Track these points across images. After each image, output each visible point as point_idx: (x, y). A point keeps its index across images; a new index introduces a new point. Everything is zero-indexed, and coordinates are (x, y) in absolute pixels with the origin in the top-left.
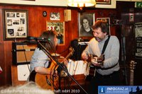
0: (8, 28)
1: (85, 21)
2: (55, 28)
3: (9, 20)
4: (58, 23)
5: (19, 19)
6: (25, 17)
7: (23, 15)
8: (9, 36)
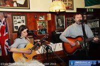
0: (15, 25)
1: (59, 20)
2: (42, 24)
3: (15, 21)
4: (44, 22)
5: (21, 20)
6: (24, 19)
7: (23, 18)
8: (15, 30)
